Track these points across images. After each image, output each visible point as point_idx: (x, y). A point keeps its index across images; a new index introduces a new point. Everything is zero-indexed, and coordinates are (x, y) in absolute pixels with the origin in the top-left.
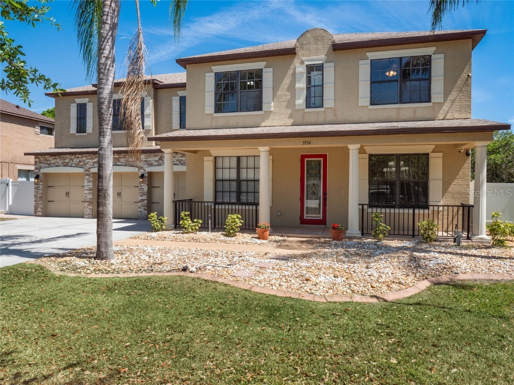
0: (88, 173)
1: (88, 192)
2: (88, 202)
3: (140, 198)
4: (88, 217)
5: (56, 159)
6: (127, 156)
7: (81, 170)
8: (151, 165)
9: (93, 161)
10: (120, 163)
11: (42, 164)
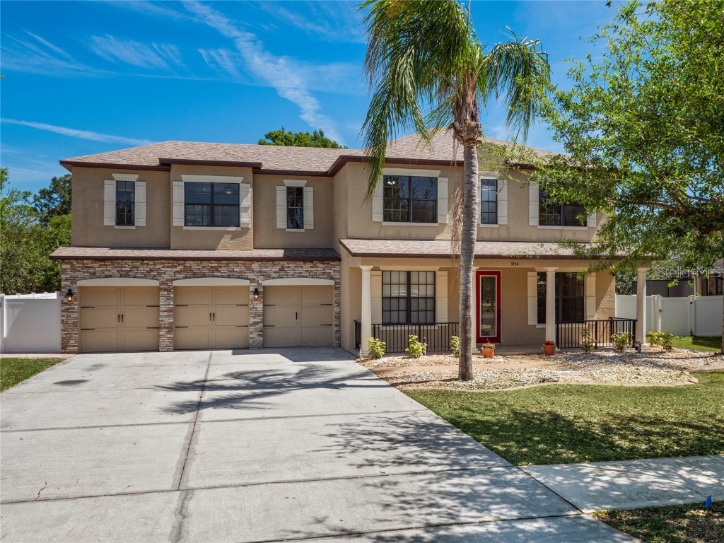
0: (166, 287)
1: (166, 314)
2: (165, 328)
3: (252, 320)
4: (165, 349)
5: (105, 265)
6: (230, 265)
7: (156, 283)
8: (268, 276)
9: (174, 270)
10: (220, 274)
11: (78, 274)
